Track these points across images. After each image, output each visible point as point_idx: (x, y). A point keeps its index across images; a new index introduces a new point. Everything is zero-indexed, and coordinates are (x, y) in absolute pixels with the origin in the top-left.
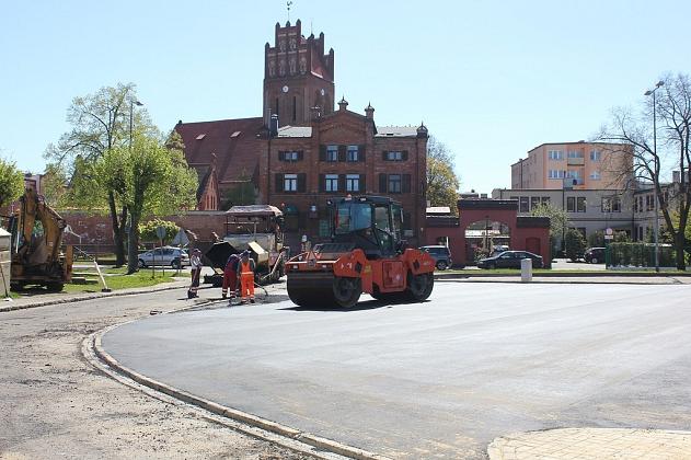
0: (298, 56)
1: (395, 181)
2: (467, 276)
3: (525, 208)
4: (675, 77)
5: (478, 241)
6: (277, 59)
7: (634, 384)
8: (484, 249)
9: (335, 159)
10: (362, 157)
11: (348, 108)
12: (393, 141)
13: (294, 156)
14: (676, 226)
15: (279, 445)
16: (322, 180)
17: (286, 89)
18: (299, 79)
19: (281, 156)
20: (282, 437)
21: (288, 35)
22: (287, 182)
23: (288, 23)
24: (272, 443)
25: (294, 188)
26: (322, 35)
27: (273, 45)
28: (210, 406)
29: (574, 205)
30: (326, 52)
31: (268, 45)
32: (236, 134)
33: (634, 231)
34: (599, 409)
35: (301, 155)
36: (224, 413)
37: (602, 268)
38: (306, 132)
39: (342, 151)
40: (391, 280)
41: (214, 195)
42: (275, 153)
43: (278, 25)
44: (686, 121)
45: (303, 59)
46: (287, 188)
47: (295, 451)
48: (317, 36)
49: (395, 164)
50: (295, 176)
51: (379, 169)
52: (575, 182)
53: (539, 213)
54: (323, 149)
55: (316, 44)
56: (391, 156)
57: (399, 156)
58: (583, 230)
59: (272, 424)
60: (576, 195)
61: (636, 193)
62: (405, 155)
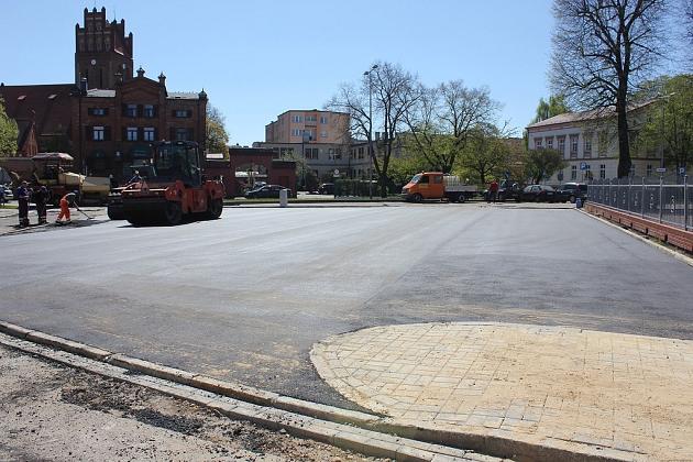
0: (104, 37)
1: (182, 133)
2: (238, 203)
3: (276, 156)
4: (383, 64)
5: (244, 179)
6: (86, 37)
7: (406, 280)
8: (249, 185)
9: (134, 114)
10: (156, 114)
11: (145, 75)
12: (180, 102)
13: (101, 112)
14: (381, 169)
15: (87, 372)
16: (125, 132)
17: (94, 62)
18: (105, 55)
19: (90, 111)
20: (90, 361)
21: (95, 19)
22: (96, 133)
23: (95, 10)
24: (79, 369)
25: (101, 137)
26: (123, 21)
27: (82, 26)
28: (10, 329)
29: (311, 154)
30: (127, 35)
31: (77, 26)
32: (52, 97)
33: (351, 172)
34: (390, 306)
35: (106, 112)
36: (26, 337)
37: (332, 197)
38: (112, 94)
39: (140, 109)
40: (198, 203)
41: (35, 144)
42: (84, 109)
43: (86, 10)
44: (389, 95)
45: (108, 39)
46: (96, 137)
47: (105, 378)
48: (119, 22)
49: (182, 120)
50: (102, 128)
51: (169, 124)
52: (310, 138)
53: (287, 159)
54: (124, 106)
55: (118, 28)
56: (179, 114)
57: (185, 114)
58: (317, 172)
59: (79, 346)
60: (312, 147)
61: (352, 146)
62: (190, 114)
